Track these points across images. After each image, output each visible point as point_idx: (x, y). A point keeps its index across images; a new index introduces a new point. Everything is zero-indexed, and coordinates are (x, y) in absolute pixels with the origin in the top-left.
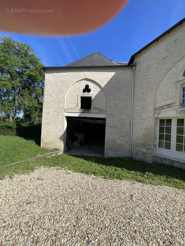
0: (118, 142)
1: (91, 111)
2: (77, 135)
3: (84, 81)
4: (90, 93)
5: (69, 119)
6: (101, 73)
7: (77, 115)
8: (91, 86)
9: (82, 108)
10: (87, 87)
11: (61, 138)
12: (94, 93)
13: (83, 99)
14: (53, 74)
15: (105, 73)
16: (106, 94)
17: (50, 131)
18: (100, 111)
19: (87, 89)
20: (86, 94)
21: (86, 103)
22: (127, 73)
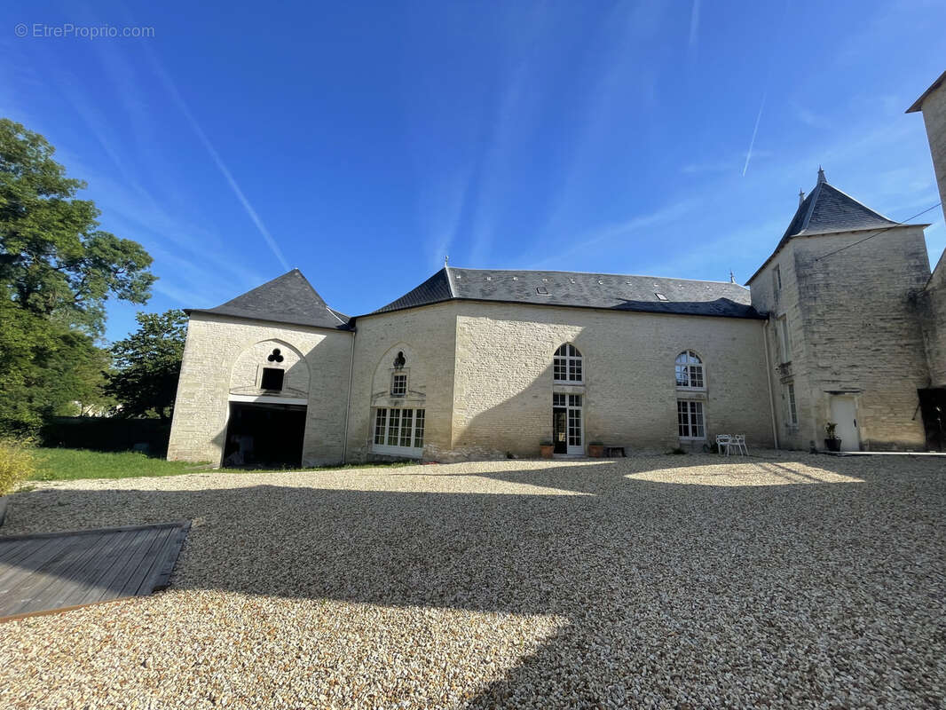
0: (325, 443)
1: (282, 393)
2: (237, 440)
3: (272, 342)
4: (282, 364)
5: (236, 407)
6: (303, 334)
7: (252, 399)
8: (284, 351)
9: (263, 387)
10: (277, 352)
11: (215, 441)
12: (287, 364)
13: (267, 372)
14: (209, 323)
15: (309, 334)
16: (311, 367)
17: (193, 429)
18: (298, 393)
19: (276, 356)
20: (274, 365)
21: (272, 380)
22: (344, 338)
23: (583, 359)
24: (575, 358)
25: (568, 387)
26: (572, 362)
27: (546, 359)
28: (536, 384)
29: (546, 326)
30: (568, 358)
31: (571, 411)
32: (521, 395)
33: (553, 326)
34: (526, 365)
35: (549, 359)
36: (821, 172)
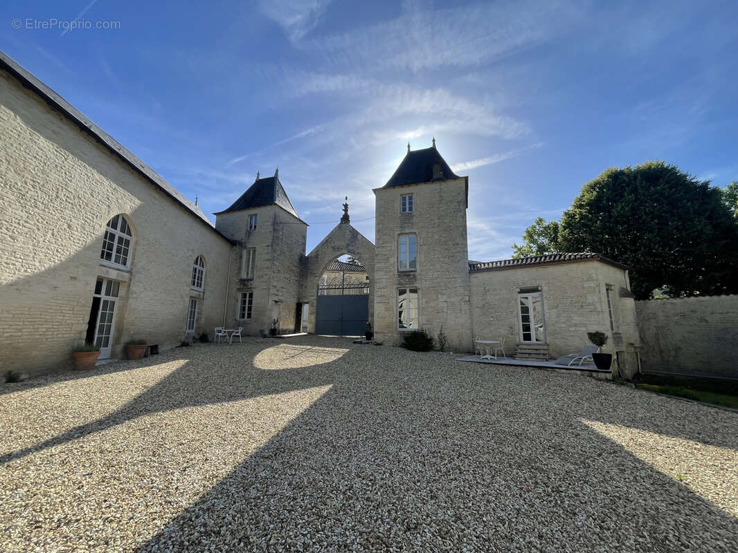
23: (132, 240)
24: (125, 236)
25: (112, 271)
26: (121, 239)
27: (97, 227)
28: (75, 259)
29: (106, 182)
30: (118, 233)
31: (106, 302)
32: (52, 272)
33: (114, 185)
34: (69, 226)
35: (101, 228)
36: (277, 171)
